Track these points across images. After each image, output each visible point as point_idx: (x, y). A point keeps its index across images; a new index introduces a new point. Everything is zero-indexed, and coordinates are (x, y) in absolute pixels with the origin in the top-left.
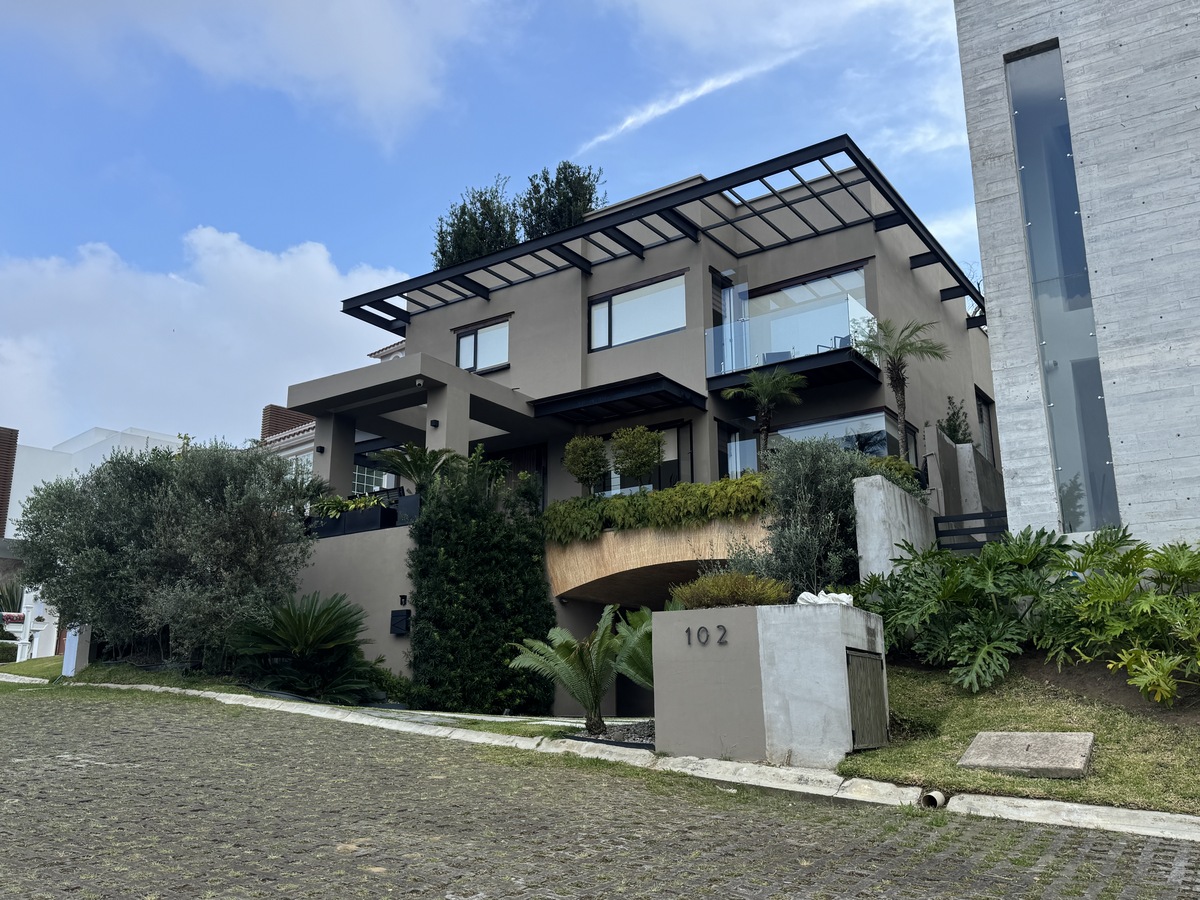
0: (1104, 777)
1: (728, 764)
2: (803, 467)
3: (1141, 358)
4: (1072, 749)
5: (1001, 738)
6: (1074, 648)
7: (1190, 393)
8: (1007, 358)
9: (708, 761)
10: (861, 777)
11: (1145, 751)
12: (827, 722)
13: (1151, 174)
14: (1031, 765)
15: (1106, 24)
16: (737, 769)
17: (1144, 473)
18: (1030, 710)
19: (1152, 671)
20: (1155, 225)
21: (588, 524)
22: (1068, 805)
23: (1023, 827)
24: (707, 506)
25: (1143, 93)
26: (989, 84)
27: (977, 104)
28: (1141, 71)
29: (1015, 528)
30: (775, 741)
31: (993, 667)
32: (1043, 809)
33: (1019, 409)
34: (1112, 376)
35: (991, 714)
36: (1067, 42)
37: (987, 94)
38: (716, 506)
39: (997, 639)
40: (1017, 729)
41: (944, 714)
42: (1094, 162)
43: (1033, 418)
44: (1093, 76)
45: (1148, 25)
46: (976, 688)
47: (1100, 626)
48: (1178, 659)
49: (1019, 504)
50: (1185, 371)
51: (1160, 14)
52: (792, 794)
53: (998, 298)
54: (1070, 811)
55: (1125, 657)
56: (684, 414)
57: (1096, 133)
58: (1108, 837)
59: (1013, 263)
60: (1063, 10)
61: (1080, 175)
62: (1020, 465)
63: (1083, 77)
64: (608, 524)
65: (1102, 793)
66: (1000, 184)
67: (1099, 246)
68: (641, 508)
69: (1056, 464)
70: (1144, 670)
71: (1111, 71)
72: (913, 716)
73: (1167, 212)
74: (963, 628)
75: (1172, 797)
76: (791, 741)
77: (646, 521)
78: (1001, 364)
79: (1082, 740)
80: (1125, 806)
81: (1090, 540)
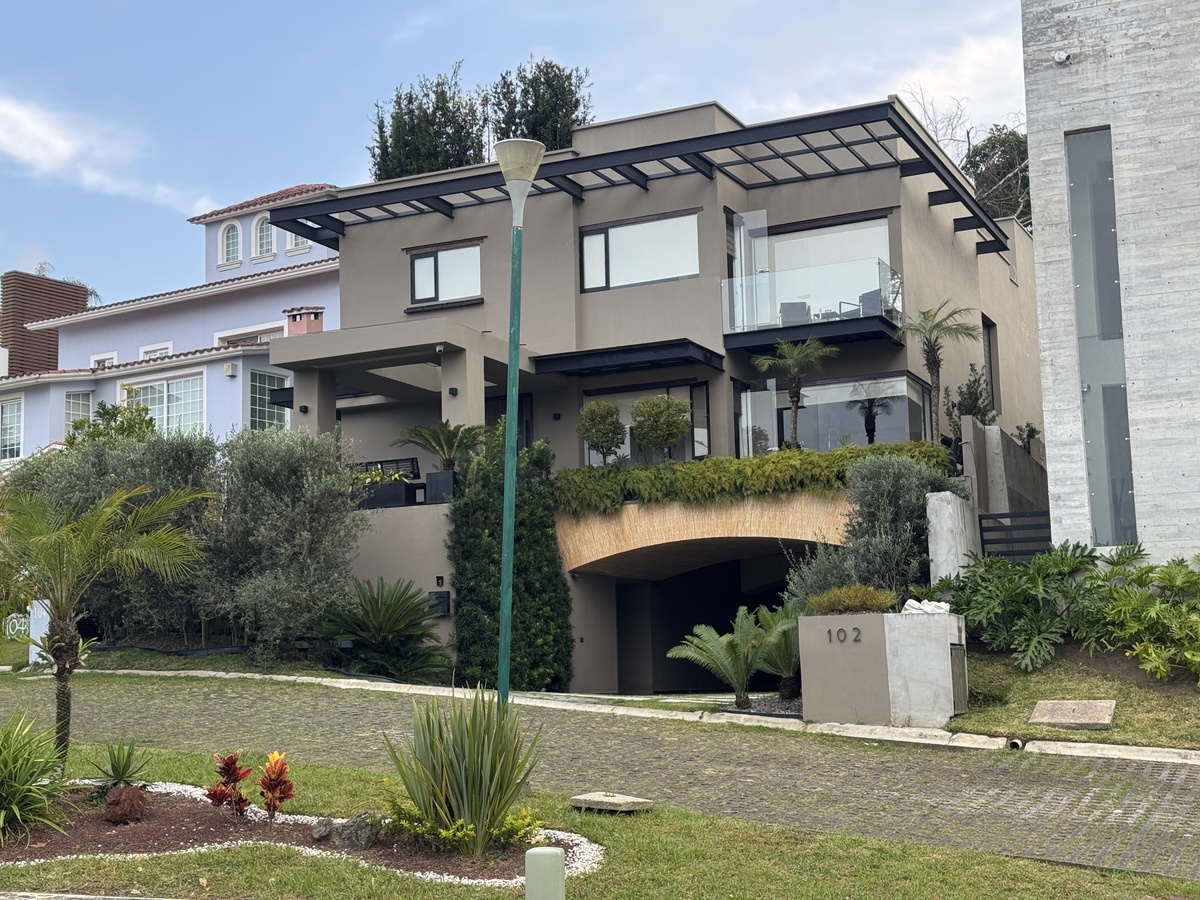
0: (1123, 729)
1: (864, 727)
2: (886, 484)
3: (1160, 411)
4: (1103, 710)
5: (1054, 705)
6: (1103, 640)
7: (1193, 442)
8: (1056, 401)
9: (848, 725)
10: (964, 732)
11: (1148, 712)
12: (937, 696)
13: (1175, 259)
14: (1077, 721)
15: (1149, 120)
16: (872, 731)
17: (1157, 503)
18: (1071, 685)
19: (1155, 659)
20: (1176, 303)
21: (609, 497)
22: (1101, 745)
23: (1075, 760)
24: (742, 484)
25: (1175, 189)
26: (1051, 157)
27: (1040, 173)
28: (1174, 168)
29: (1057, 541)
30: (898, 710)
31: (1042, 653)
32: (1085, 748)
33: (1064, 444)
34: (1137, 424)
35: (1043, 688)
36: (1118, 131)
37: (1049, 165)
38: (753, 485)
39: (1045, 632)
40: (1063, 699)
41: (1008, 688)
42: (1133, 241)
43: (1074, 452)
44: (1137, 165)
45: (1182, 129)
46: (1030, 669)
47: (1122, 625)
48: (1173, 651)
49: (1061, 522)
50: (1191, 425)
51: (1192, 121)
52: (918, 744)
53: (1050, 349)
54: (1102, 749)
55: (1138, 648)
56: (698, 373)
57: (1136, 217)
58: (1126, 763)
59: (1064, 320)
60: (1116, 100)
61: (1122, 251)
62: (1063, 491)
63: (1129, 165)
64: (630, 496)
65: (1122, 738)
66: (1056, 249)
67: (1133, 314)
68: (668, 482)
69: (1091, 491)
70: (1150, 658)
71: (1151, 164)
72: (985, 691)
73: (1186, 293)
74: (1020, 623)
75: (1164, 738)
76: (910, 710)
77: (674, 495)
78: (1051, 405)
79: (1108, 705)
80: (1136, 745)
81: (1113, 553)
